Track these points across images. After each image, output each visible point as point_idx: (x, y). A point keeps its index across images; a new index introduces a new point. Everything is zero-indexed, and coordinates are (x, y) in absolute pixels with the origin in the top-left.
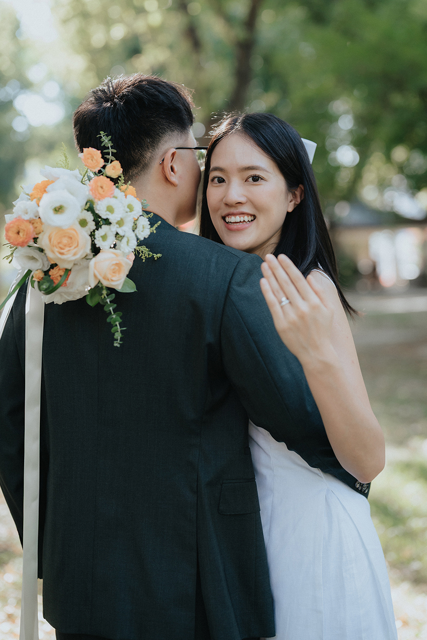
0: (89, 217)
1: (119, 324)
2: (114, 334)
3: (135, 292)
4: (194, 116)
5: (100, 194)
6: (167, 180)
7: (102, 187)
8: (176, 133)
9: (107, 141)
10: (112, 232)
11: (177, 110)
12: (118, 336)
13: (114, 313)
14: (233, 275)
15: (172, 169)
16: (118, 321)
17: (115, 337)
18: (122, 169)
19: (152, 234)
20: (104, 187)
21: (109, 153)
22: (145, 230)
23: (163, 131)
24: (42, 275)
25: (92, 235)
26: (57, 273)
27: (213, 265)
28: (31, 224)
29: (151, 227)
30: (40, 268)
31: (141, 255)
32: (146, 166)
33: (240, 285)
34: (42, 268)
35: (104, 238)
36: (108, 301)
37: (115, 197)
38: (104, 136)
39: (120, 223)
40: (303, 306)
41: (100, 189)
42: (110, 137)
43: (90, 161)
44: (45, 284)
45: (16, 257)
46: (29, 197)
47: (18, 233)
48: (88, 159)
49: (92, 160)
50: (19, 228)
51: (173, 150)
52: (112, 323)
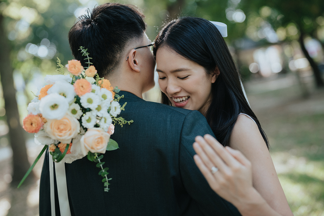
0: (77, 107)
1: (107, 176)
2: (103, 183)
3: (118, 149)
4: (146, 24)
5: (81, 91)
6: (132, 70)
7: (82, 87)
8: (134, 39)
9: (85, 52)
10: (94, 116)
11: (133, 24)
12: (107, 184)
13: (103, 168)
14: (182, 128)
15: (135, 62)
16: (106, 174)
17: (105, 185)
18: (96, 71)
19: (122, 111)
20: (84, 86)
21: (88, 60)
22: (117, 109)
23: (126, 39)
24: (54, 148)
25: (80, 120)
26: (63, 146)
27: (168, 123)
28: (40, 117)
29: (121, 106)
30: (53, 143)
31: (119, 123)
32: (117, 63)
33: (187, 135)
34: (54, 142)
35: (89, 120)
36: (99, 160)
37: (93, 91)
38: (83, 49)
39: (99, 108)
40: (228, 172)
41: (81, 88)
42: (87, 49)
43: (73, 69)
44: (55, 155)
45: (36, 138)
46: (38, 98)
47: (32, 124)
48: (72, 67)
49: (75, 68)
50: (31, 121)
51: (134, 50)
52: (102, 175)
